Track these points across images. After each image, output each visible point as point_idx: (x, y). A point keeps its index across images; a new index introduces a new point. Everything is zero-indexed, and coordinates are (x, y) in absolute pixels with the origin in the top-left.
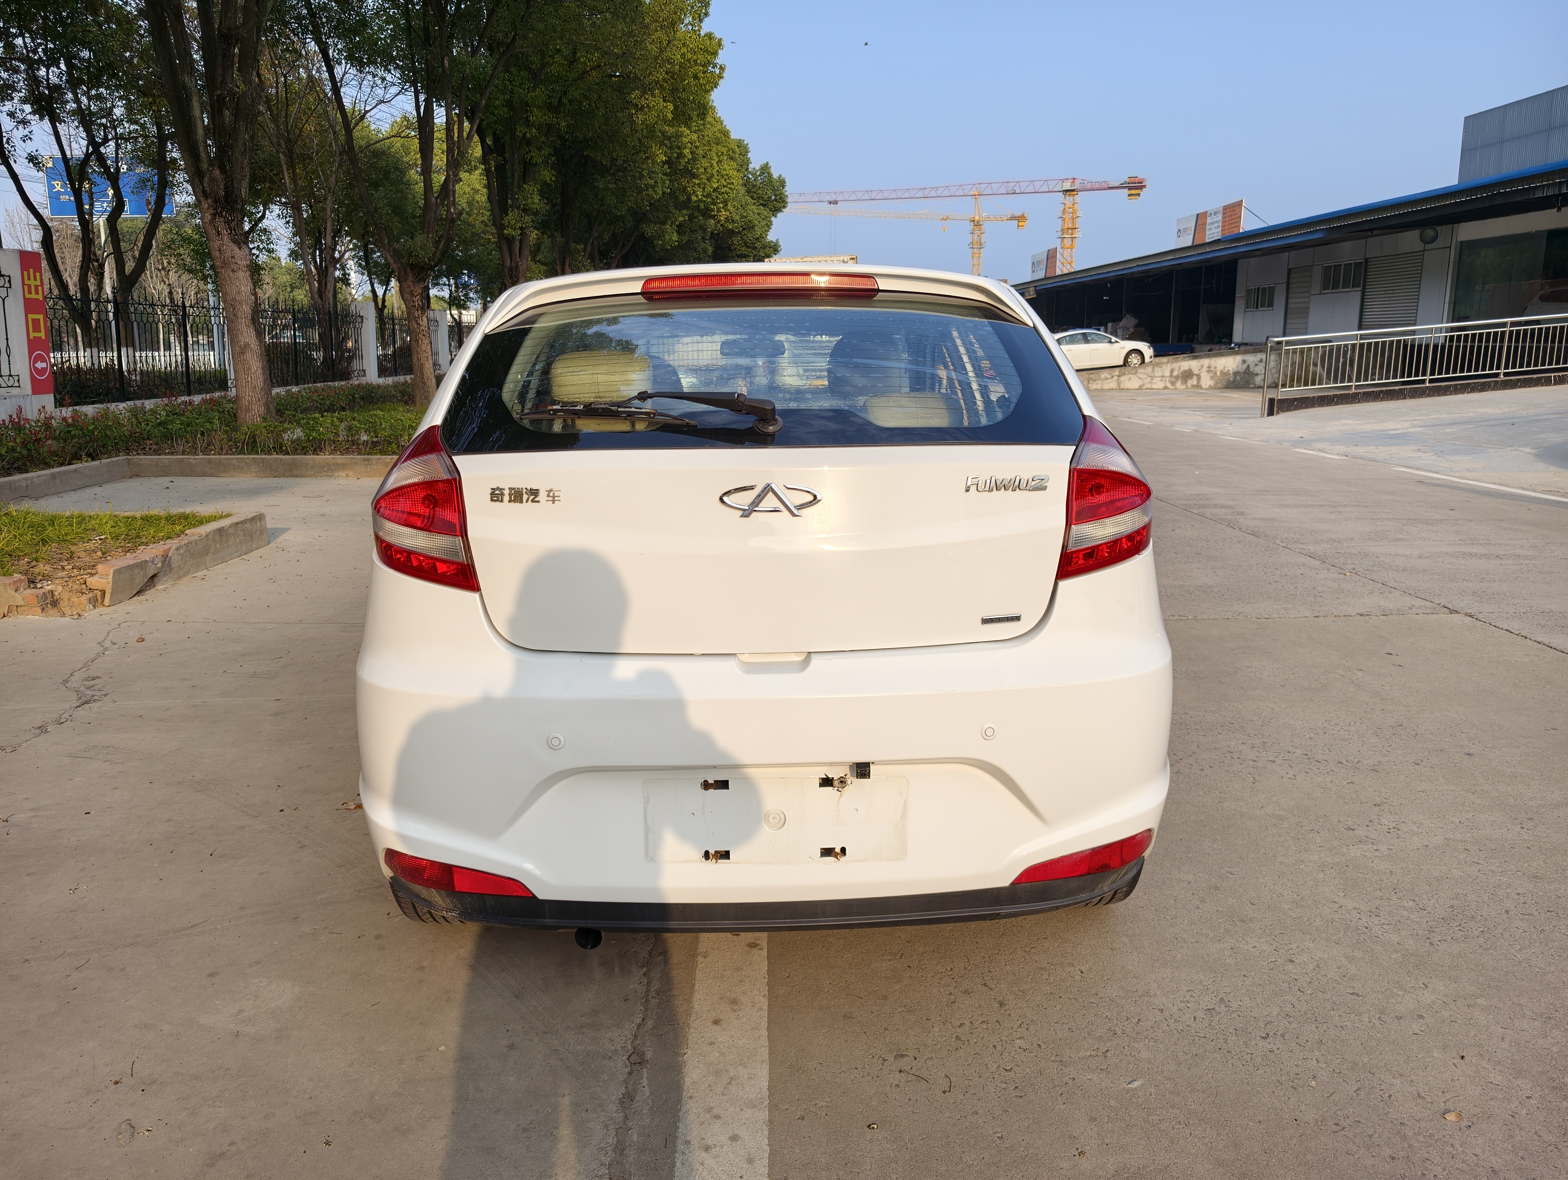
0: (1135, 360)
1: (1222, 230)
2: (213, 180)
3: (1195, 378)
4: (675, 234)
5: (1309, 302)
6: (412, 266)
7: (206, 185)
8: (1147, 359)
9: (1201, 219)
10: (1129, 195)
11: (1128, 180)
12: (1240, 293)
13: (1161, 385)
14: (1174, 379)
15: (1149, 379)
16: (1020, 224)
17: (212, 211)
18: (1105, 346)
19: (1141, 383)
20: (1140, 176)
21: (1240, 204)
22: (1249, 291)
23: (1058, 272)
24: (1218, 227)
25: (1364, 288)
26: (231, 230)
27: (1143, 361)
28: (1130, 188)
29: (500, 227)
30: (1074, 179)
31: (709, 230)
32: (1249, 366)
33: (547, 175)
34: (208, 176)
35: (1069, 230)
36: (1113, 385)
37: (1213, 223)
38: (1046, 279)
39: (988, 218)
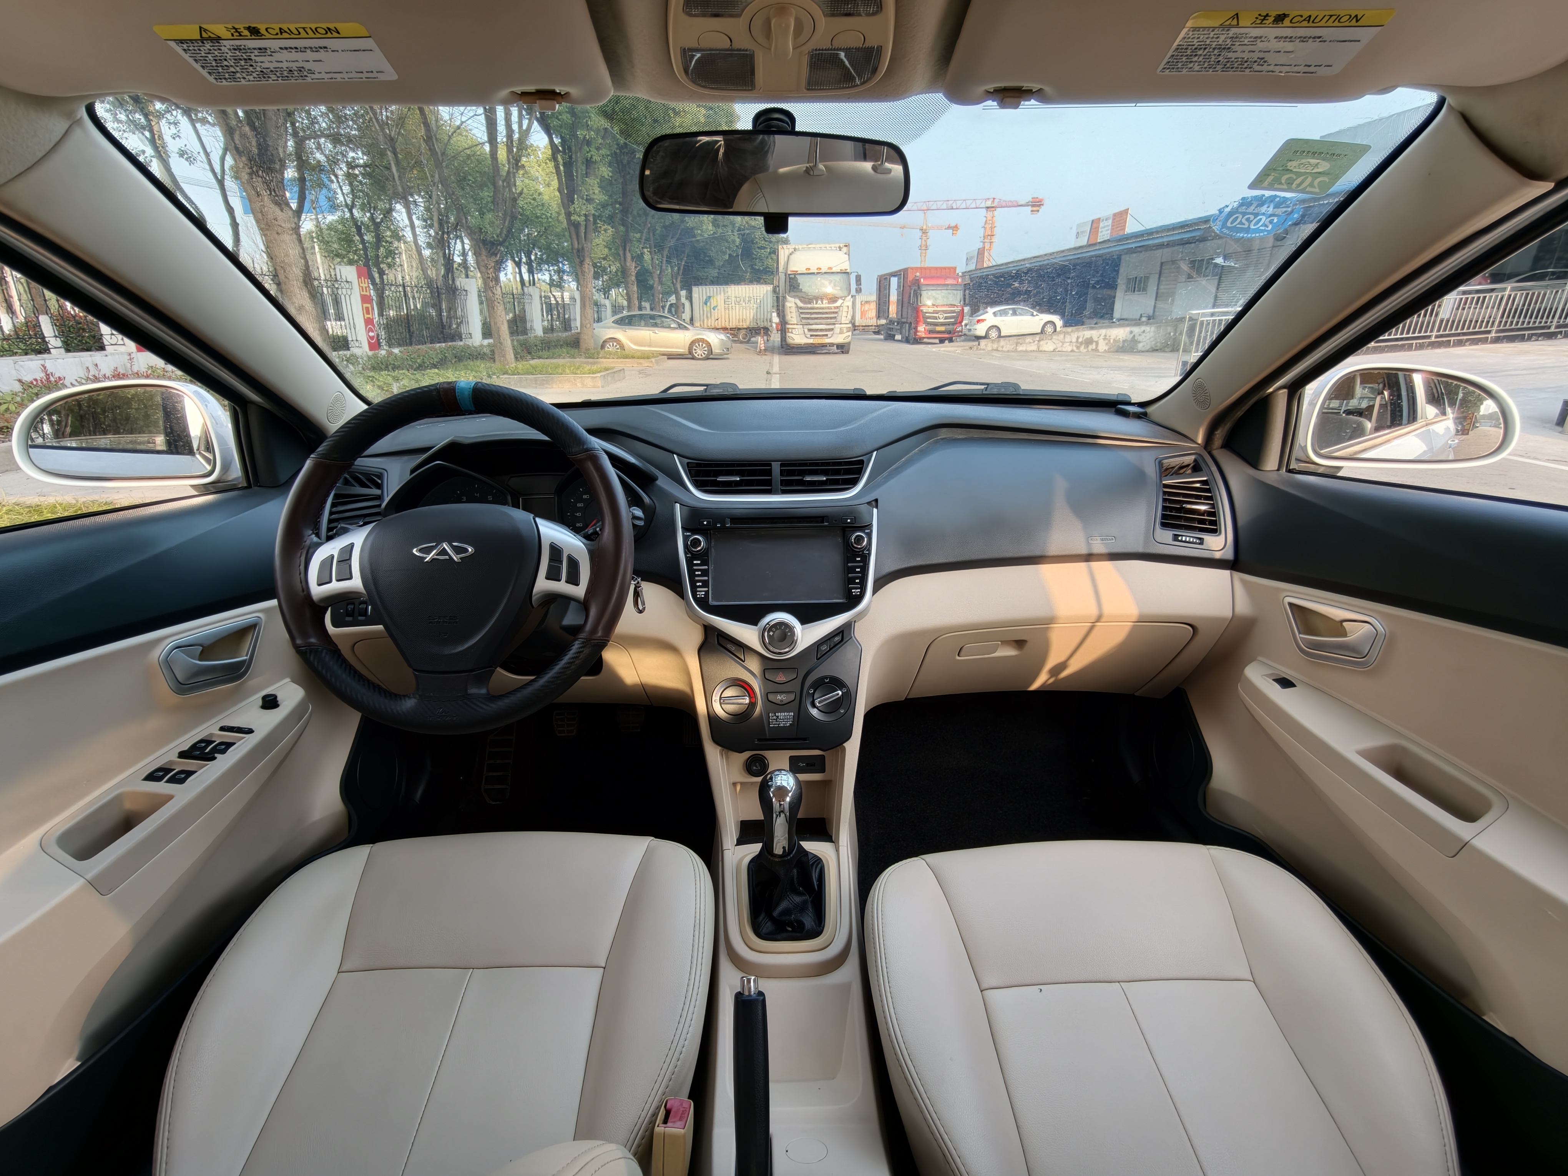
0: (1049, 329)
1: (1111, 233)
2: (243, 136)
3: (1094, 344)
4: (711, 224)
5: (1175, 288)
6: (484, 242)
7: (237, 142)
8: (1058, 329)
9: (1095, 224)
10: (1032, 211)
11: (1031, 200)
12: (1121, 282)
13: (1070, 349)
14: (1079, 344)
15: (1061, 344)
16: (954, 232)
17: (249, 171)
18: (1028, 318)
19: (1055, 347)
20: (1040, 197)
21: (1126, 211)
22: (1129, 280)
23: (985, 266)
24: (1108, 230)
25: (1220, 277)
26: (270, 191)
27: (1055, 330)
28: (1033, 206)
29: (568, 215)
30: (994, 199)
31: (737, 225)
32: (1134, 336)
33: (605, 171)
34: (238, 132)
35: (989, 236)
36: (1033, 347)
37: (1104, 227)
38: (976, 270)
39: (933, 228)
